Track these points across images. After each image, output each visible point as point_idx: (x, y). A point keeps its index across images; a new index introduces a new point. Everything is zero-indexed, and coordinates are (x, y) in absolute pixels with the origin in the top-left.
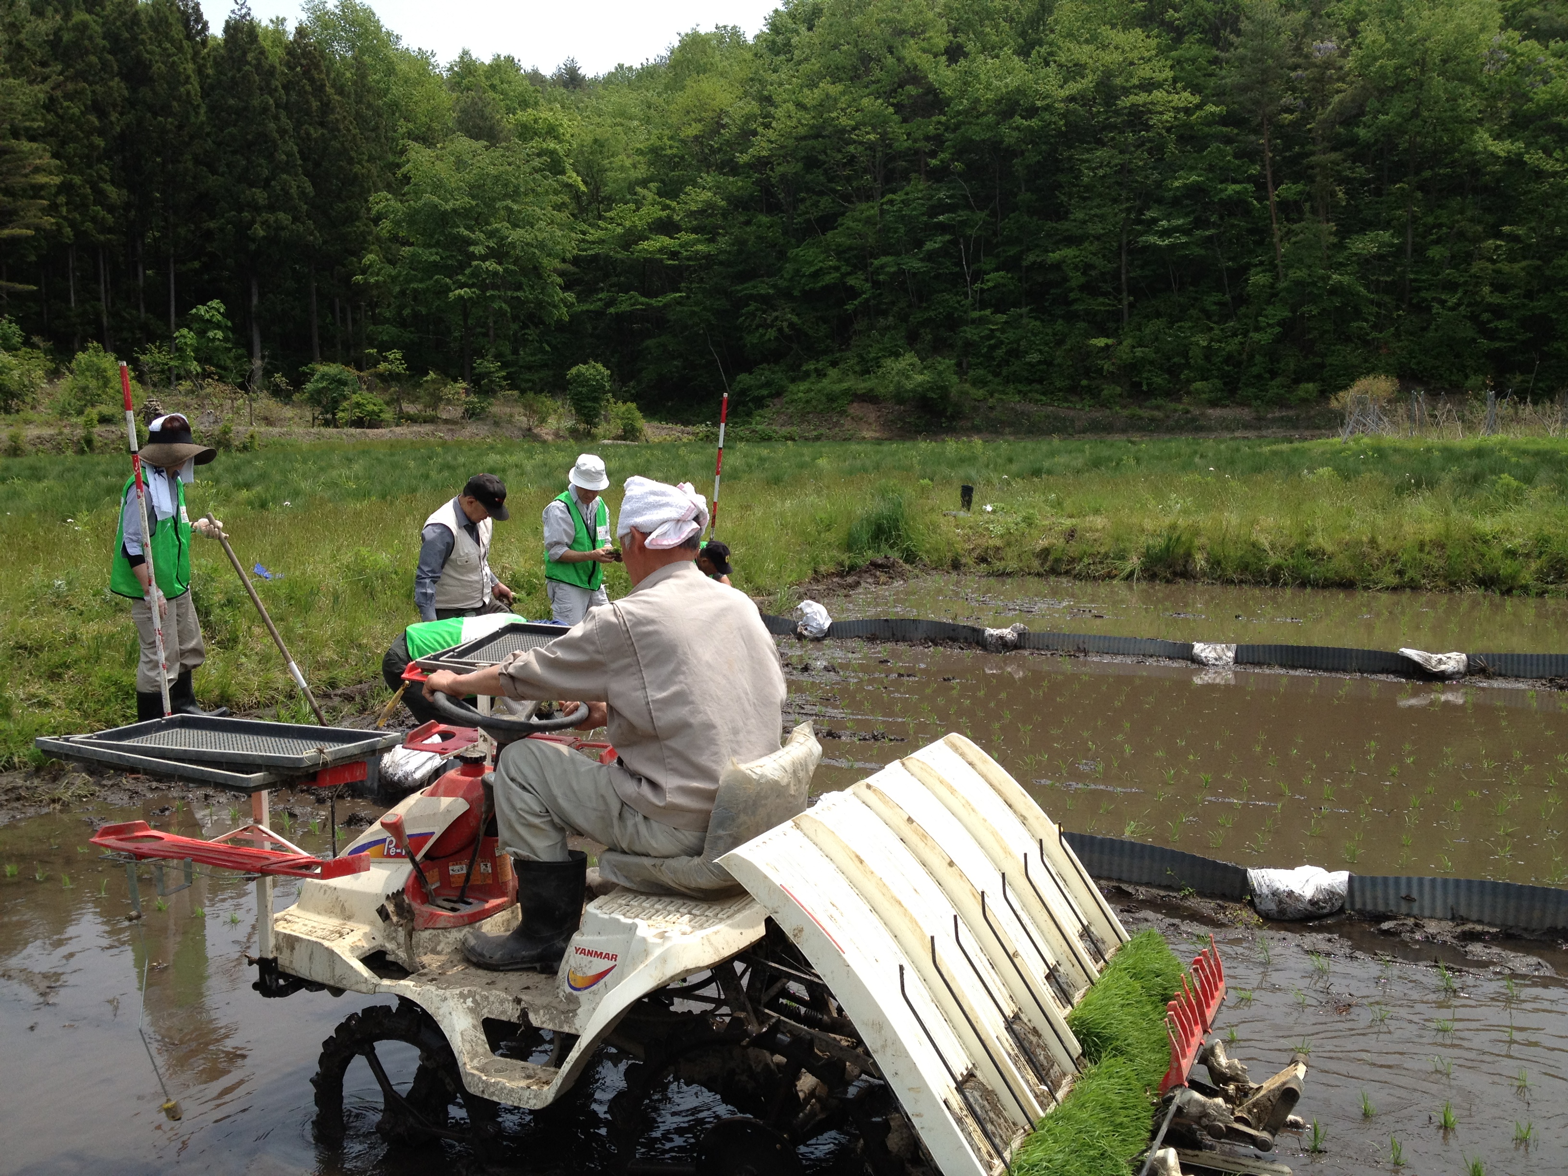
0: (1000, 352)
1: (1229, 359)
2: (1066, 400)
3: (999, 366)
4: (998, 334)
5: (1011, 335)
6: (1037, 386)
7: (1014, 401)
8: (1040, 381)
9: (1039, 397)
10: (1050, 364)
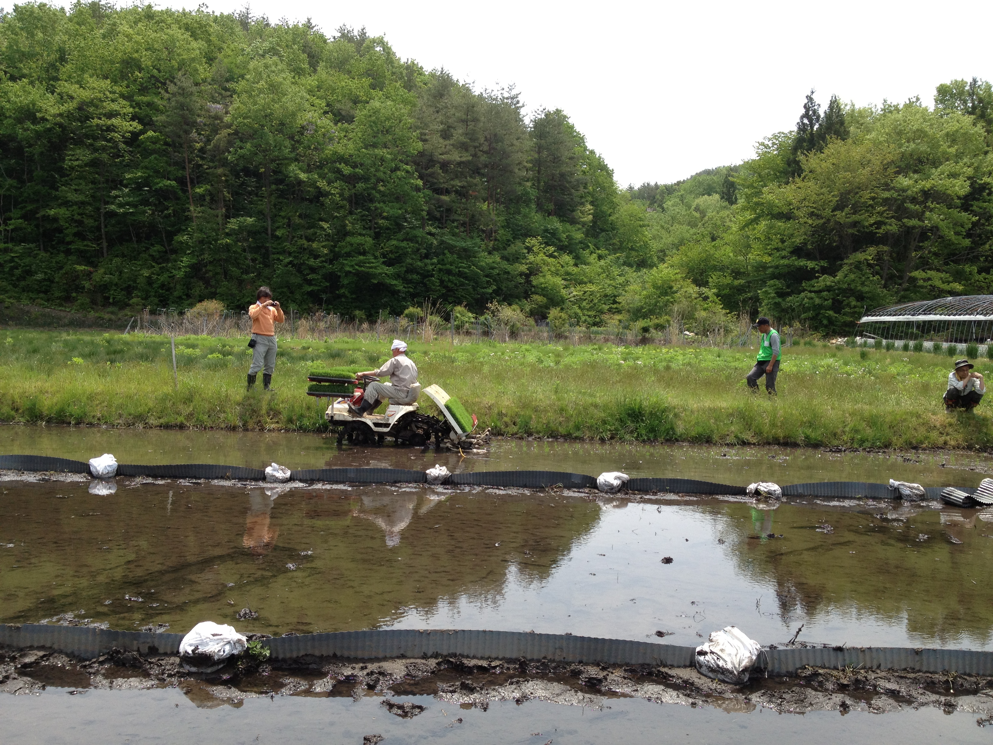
0: (17, 272)
1: (162, 286)
2: (61, 305)
3: (18, 280)
4: (16, 260)
5: (27, 260)
6: (42, 295)
7: (25, 304)
8: (45, 292)
9: (43, 302)
10: (52, 282)
